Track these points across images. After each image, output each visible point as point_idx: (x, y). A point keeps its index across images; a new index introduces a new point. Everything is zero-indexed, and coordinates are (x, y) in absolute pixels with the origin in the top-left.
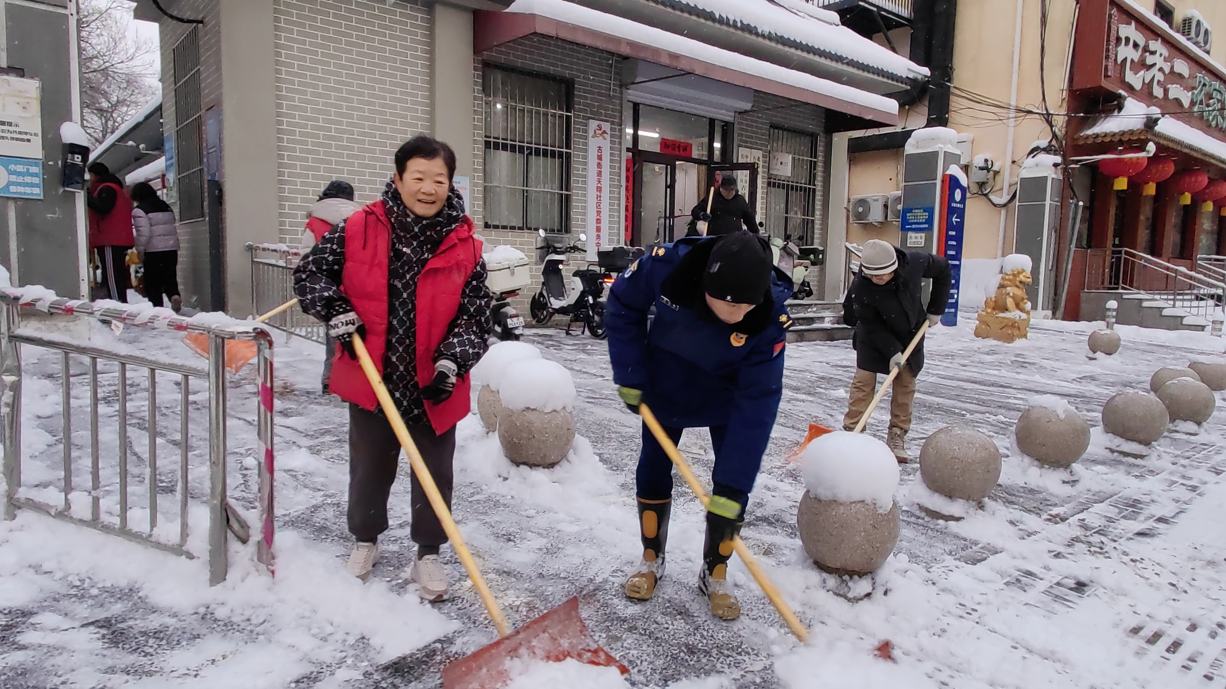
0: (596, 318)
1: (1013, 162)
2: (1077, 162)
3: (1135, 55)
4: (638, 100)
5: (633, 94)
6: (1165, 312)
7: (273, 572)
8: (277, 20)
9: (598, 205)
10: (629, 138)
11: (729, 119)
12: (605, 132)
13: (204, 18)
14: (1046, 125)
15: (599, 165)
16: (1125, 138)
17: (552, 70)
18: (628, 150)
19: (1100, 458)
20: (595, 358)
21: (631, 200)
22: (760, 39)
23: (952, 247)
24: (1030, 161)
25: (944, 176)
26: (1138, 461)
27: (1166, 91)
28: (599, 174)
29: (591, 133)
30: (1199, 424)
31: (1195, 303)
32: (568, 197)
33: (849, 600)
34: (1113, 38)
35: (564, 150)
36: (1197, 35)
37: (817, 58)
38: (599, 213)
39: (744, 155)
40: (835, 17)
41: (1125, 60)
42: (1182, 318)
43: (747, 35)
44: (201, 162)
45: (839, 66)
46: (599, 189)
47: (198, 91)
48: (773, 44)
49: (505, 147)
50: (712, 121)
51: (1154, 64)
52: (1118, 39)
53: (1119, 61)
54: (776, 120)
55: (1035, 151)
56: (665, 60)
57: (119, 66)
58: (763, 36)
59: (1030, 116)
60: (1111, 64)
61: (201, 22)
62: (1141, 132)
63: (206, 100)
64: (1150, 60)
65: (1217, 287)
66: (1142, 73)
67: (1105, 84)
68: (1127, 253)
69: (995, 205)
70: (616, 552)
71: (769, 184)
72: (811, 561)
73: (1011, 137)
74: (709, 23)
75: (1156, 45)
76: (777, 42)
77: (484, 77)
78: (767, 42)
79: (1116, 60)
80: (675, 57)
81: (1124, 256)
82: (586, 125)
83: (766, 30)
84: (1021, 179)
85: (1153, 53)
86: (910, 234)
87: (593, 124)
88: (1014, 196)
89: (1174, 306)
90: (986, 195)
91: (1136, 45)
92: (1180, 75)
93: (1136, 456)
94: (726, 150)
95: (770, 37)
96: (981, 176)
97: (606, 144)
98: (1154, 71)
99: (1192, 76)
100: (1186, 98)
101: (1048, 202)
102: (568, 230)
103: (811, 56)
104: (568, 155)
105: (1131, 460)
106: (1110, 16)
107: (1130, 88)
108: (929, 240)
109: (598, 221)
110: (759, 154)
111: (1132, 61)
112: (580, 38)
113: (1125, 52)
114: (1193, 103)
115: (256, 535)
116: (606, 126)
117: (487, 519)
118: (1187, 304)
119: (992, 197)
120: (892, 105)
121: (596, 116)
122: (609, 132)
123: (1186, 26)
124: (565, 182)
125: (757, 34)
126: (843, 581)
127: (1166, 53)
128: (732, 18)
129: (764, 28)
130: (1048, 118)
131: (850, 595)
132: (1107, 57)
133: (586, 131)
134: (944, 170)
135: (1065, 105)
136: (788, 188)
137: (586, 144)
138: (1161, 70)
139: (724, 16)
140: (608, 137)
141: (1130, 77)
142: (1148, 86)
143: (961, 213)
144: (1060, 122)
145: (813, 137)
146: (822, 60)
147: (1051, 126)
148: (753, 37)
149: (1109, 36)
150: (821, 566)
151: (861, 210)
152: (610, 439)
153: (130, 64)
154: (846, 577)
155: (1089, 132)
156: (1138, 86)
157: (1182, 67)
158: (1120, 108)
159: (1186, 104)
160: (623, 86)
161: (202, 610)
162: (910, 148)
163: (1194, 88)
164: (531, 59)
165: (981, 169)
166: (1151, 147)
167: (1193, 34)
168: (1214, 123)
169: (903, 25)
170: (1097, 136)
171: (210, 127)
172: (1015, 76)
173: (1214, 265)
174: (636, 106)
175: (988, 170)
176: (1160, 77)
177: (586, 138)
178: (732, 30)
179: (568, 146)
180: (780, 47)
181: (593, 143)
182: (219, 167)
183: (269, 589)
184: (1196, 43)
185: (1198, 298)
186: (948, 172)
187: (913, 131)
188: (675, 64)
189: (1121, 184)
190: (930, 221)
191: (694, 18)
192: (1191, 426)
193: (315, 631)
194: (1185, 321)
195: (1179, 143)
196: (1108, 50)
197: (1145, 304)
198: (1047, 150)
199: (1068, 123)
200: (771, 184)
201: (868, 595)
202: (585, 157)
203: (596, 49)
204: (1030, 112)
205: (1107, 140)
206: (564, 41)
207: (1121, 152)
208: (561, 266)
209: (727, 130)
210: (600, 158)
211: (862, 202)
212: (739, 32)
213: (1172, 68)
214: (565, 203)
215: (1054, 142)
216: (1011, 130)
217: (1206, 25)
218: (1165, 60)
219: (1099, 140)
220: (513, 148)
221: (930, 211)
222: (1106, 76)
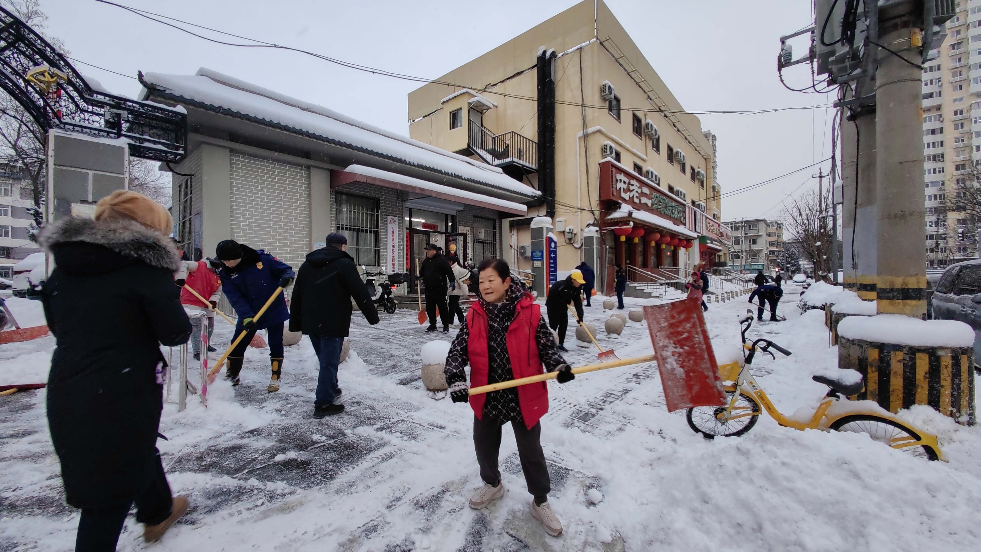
0: (388, 304)
1: (582, 230)
2: (605, 230)
3: (625, 186)
4: (410, 207)
5: (408, 204)
6: (645, 291)
7: (206, 406)
8: (231, 174)
9: (393, 254)
10: (408, 223)
11: (455, 214)
12: (395, 221)
13: (195, 173)
14: (592, 215)
15: (393, 236)
16: (622, 220)
17: (369, 195)
18: (407, 228)
19: (573, 349)
20: (384, 322)
21: (409, 250)
22: (464, 181)
23: (552, 267)
24: (587, 230)
25: (546, 237)
26: (587, 349)
27: (640, 200)
28: (393, 239)
29: (389, 222)
30: (619, 334)
31: (661, 287)
32: (378, 250)
33: (436, 400)
34: (614, 180)
35: (376, 230)
36: (652, 177)
37: (490, 188)
38: (393, 257)
39: (462, 229)
40: (500, 170)
41: (620, 188)
42: (651, 293)
43: (458, 179)
44: (191, 239)
45: (501, 191)
46: (393, 246)
47: (190, 205)
48: (470, 183)
49: (347, 229)
50: (446, 215)
51: (633, 190)
52: (617, 180)
53: (618, 189)
54: (475, 214)
55: (589, 225)
56: (418, 191)
57: (150, 183)
58: (465, 179)
59: (584, 211)
60: (614, 189)
61: (193, 175)
62: (627, 217)
63: (195, 210)
64: (631, 188)
65: (662, 280)
66: (628, 193)
67: (612, 198)
68: (629, 267)
69: (576, 248)
70: (355, 392)
71: (474, 242)
72: (426, 388)
73: (579, 220)
74: (440, 175)
75: (633, 182)
76: (472, 182)
77: (336, 198)
78: (467, 182)
79: (616, 188)
80: (422, 190)
81: (628, 268)
82: (386, 218)
83: (466, 177)
84: (585, 237)
85: (633, 185)
86: (535, 262)
87: (389, 218)
88: (582, 245)
89: (648, 288)
90: (572, 244)
91: (625, 182)
92: (646, 194)
93: (586, 348)
94: (454, 227)
95: (468, 180)
96: (569, 236)
97: (396, 226)
98: (634, 192)
99: (651, 194)
100: (649, 203)
101: (595, 247)
102: (378, 265)
103: (488, 188)
104: (378, 232)
105: (584, 349)
106: (612, 171)
107: (624, 200)
108: (542, 264)
109: (393, 260)
110: (469, 229)
111: (624, 189)
112: (377, 183)
113: (620, 185)
114: (652, 205)
115: (200, 392)
116: (396, 219)
117: (306, 385)
118: (658, 287)
119: (574, 245)
120: (524, 208)
121: (391, 214)
122: (397, 221)
123: (647, 174)
124: (377, 244)
125: (462, 179)
126: (435, 393)
127: (638, 185)
128: (450, 172)
129: (465, 176)
130: (592, 212)
131: (436, 398)
132: (612, 187)
133: (386, 221)
134: (546, 235)
135: (599, 207)
136: (483, 243)
137: (386, 227)
138: (637, 192)
139: (446, 171)
140: (397, 223)
141: (623, 195)
142: (632, 198)
143: (555, 253)
144: (597, 213)
145: (494, 221)
146: (493, 189)
147: (594, 215)
148: (461, 180)
149: (612, 179)
150: (429, 389)
151: (522, 251)
152: (373, 354)
153: (157, 182)
154: (436, 392)
155: (609, 217)
156: (627, 198)
157: (646, 190)
158: (620, 207)
159: (650, 205)
160: (403, 201)
161: (175, 421)
162: (533, 225)
163: (653, 198)
164: (358, 190)
165: (569, 233)
166: (632, 224)
167: (650, 177)
168: (663, 212)
169: (533, 172)
170: (612, 219)
171: (196, 223)
172: (579, 195)
173: (667, 271)
174: (410, 210)
175: (572, 233)
176: (637, 194)
177: (386, 224)
178: (451, 177)
179: (378, 228)
180: (473, 184)
181: (390, 226)
182: (201, 242)
183: (204, 412)
184: (652, 181)
185: (661, 284)
186: (548, 236)
187: (533, 218)
188: (423, 193)
189: (623, 238)
190: (542, 256)
191: (433, 172)
192: (615, 335)
193: (221, 423)
194: (653, 295)
195: (644, 221)
196: (612, 185)
197: (638, 288)
198: (593, 225)
199: (601, 213)
200: (476, 241)
201: (443, 398)
202: (386, 232)
203: (385, 187)
204: (584, 210)
205: (615, 221)
206: (370, 184)
207: (621, 226)
208: (374, 282)
209: (453, 218)
210: (393, 232)
211: (523, 247)
212: (454, 178)
213: (642, 191)
214: (377, 252)
215: (595, 222)
216: (579, 217)
217: (655, 173)
218: (638, 188)
219: (613, 221)
220: (351, 230)
221: (542, 252)
222: (613, 195)
